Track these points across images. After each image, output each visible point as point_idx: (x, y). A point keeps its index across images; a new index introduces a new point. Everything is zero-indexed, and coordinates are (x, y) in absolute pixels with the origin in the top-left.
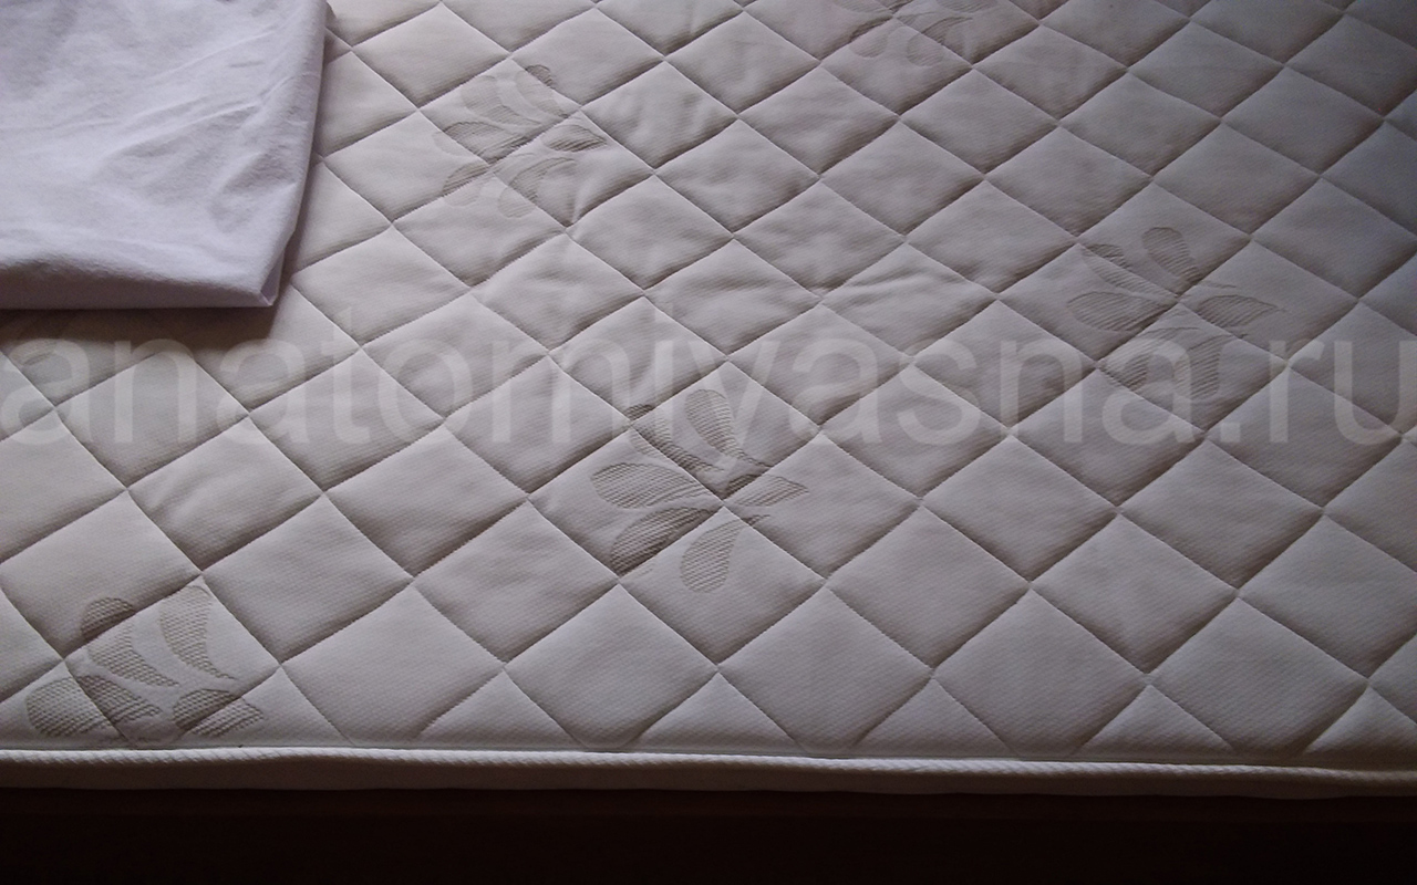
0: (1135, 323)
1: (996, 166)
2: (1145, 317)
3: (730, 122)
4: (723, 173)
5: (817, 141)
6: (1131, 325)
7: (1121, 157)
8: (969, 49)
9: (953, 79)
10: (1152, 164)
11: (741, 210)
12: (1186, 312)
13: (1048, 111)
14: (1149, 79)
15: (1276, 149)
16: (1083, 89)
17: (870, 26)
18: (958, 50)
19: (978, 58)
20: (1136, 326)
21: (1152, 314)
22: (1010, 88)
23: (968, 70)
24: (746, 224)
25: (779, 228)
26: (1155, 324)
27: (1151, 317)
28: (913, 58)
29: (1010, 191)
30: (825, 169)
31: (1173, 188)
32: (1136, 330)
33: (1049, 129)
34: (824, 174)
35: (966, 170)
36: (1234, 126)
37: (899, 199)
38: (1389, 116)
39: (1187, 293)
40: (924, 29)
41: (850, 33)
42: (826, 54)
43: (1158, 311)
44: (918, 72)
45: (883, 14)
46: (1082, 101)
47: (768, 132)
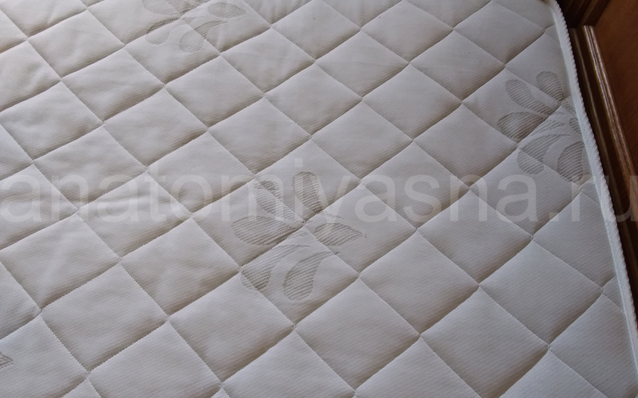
0: (273, 239)
1: (217, 122)
2: (280, 236)
3: (55, 83)
4: (38, 118)
5: (106, 99)
6: (270, 241)
7: (295, 121)
8: (220, 43)
9: (204, 62)
10: (312, 127)
11: (42, 144)
12: (306, 234)
13: (259, 87)
14: (325, 69)
15: (390, 121)
16: (284, 72)
17: (163, 23)
18: (213, 43)
19: (225, 49)
20: (273, 242)
21: (285, 234)
22: (239, 70)
23: (216, 56)
24: (43, 154)
25: (63, 158)
26: (285, 241)
27: (284, 236)
28: (182, 47)
29: (221, 141)
30: (107, 118)
31: (322, 145)
32: (273, 244)
33: (256, 99)
34: (105, 121)
35: (197, 124)
36: (369, 104)
37: (148, 142)
38: (465, 100)
39: (310, 220)
40: (196, 27)
41: (149, 28)
42: (130, 41)
43: (289, 232)
44: (183, 56)
45: (175, 16)
46: (281, 82)
47: (77, 91)
